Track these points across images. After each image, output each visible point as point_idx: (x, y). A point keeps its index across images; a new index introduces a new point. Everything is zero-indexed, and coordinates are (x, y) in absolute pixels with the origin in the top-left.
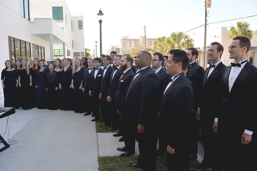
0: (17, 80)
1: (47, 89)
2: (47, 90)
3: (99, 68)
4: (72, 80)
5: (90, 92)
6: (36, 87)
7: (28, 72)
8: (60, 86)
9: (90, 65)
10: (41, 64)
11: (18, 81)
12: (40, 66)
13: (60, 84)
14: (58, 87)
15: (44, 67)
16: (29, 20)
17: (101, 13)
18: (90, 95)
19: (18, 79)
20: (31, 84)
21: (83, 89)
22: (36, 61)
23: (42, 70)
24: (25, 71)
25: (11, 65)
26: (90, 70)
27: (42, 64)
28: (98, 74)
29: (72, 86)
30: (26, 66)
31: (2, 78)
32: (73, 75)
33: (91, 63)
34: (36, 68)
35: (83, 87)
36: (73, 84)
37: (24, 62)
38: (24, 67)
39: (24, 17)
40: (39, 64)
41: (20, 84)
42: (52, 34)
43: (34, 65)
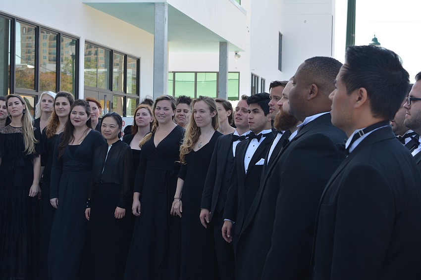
1: (88, 210)
2: (87, 216)
3: (264, 132)
4: (180, 182)
6: (54, 201)
7: (30, 142)
8: (136, 203)
9: (240, 123)
10: (78, 116)
12: (72, 121)
13: (136, 195)
15: (85, 128)
18: (227, 238)
20: (34, 189)
22: (64, 104)
23: (78, 140)
24: (19, 137)
27: (83, 117)
30: (23, 119)
34: (60, 130)
36: (181, 199)
37: (17, 104)
38: (16, 124)
40: (72, 116)
43: (56, 119)
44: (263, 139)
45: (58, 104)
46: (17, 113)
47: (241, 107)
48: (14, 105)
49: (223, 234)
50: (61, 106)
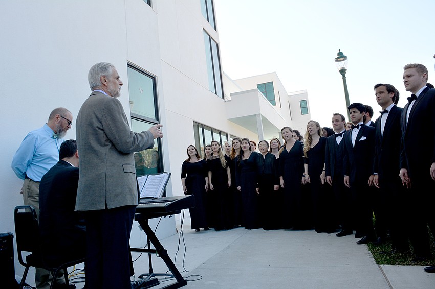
0: (206, 178)
1: (257, 189)
2: (258, 192)
3: (360, 123)
4: (306, 166)
5: (346, 178)
6: (239, 188)
7: (223, 162)
8: (282, 182)
9: (337, 127)
10: (245, 145)
11: (209, 179)
12: (242, 148)
13: (281, 178)
14: (279, 183)
15: (249, 151)
16: (223, 98)
17: (341, 56)
18: (347, 184)
19: (208, 176)
20: (229, 183)
21: (328, 177)
22: (237, 143)
23: (246, 156)
24: (218, 160)
25: (195, 152)
26: (339, 137)
27: (247, 145)
28: (359, 137)
29: (306, 178)
30: (219, 152)
31: (183, 176)
32: (305, 156)
33: (338, 123)
34: (237, 154)
35: (327, 174)
36: (308, 174)
38: (216, 154)
39: (216, 93)
40: (242, 146)
41: (211, 185)
42: (259, 114)
43: (234, 151)
44: (360, 127)
45: (234, 143)
46: (216, 150)
47: (334, 120)
48: (215, 146)
49: (345, 183)
50: (236, 144)
